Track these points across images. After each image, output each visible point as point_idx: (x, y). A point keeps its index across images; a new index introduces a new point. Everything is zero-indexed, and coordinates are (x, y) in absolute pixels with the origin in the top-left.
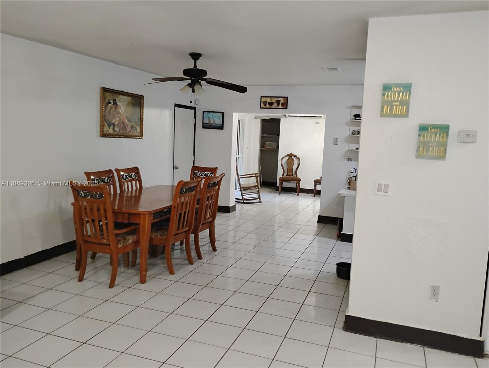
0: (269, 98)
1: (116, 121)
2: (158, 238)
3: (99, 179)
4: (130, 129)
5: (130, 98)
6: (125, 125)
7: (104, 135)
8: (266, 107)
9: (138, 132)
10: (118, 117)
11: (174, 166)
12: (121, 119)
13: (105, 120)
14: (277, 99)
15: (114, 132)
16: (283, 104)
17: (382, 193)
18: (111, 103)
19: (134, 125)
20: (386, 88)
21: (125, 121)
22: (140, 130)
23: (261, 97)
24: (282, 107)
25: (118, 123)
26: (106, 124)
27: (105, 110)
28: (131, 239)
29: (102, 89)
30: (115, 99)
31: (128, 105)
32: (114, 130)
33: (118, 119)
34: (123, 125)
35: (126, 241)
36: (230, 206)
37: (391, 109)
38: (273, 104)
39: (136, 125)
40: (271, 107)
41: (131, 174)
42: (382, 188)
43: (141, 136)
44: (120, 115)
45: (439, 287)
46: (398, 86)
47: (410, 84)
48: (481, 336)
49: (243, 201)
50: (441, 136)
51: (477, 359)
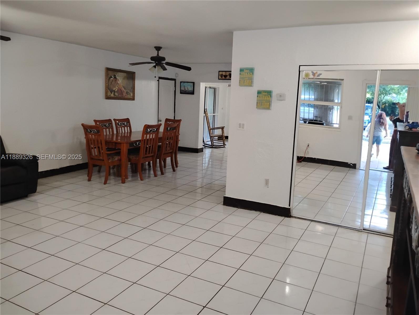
0: (224, 72)
1: (116, 89)
2: (134, 159)
3: (103, 125)
4: (125, 94)
5: (125, 74)
6: (122, 91)
7: (108, 98)
8: (222, 78)
9: (131, 96)
10: (117, 86)
11: (159, 120)
12: (119, 88)
13: (108, 88)
14: (229, 72)
15: (114, 96)
17: (241, 129)
18: (112, 77)
19: (129, 91)
20: (241, 70)
21: (122, 89)
22: (133, 95)
23: (219, 71)
25: (117, 90)
26: (109, 91)
27: (108, 82)
28: (116, 158)
29: (107, 69)
30: (115, 75)
31: (124, 79)
32: (114, 95)
33: (117, 88)
34: (120, 91)
35: (114, 159)
36: (198, 148)
37: (244, 82)
38: (227, 76)
39: (130, 91)
40: (226, 78)
41: (124, 123)
42: (241, 126)
43: (133, 99)
44: (119, 85)
45: (269, 179)
46: (247, 69)
47: (253, 68)
48: (289, 206)
49: (212, 146)
50: (268, 97)
51: (286, 218)
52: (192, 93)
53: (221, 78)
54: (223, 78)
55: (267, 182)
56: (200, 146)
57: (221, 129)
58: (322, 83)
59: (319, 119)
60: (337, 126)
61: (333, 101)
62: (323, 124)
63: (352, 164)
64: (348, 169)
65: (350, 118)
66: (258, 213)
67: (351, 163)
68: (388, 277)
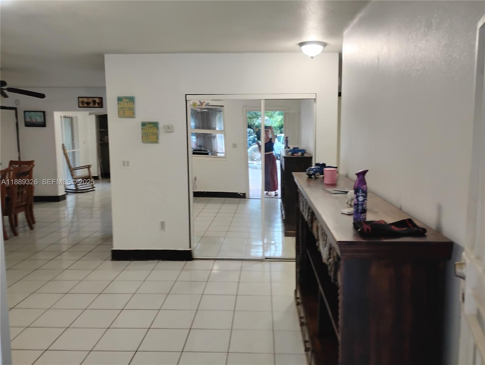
0: (86, 98)
14: (93, 99)
16: (99, 104)
17: (126, 167)
20: (120, 99)
23: (79, 97)
24: (98, 106)
36: (59, 195)
37: (124, 113)
38: (90, 104)
42: (125, 164)
45: (164, 222)
46: (127, 98)
47: (133, 97)
48: (190, 248)
49: (77, 191)
50: (155, 129)
51: (188, 262)
52: (43, 125)
53: (82, 106)
54: (85, 105)
55: (163, 225)
56: (61, 192)
57: (87, 169)
58: (203, 110)
59: (203, 149)
60: (222, 155)
61: (215, 129)
62: (207, 154)
63: (243, 194)
64: (239, 199)
65: (235, 146)
66: (156, 262)
67: (241, 193)
68: (297, 298)
